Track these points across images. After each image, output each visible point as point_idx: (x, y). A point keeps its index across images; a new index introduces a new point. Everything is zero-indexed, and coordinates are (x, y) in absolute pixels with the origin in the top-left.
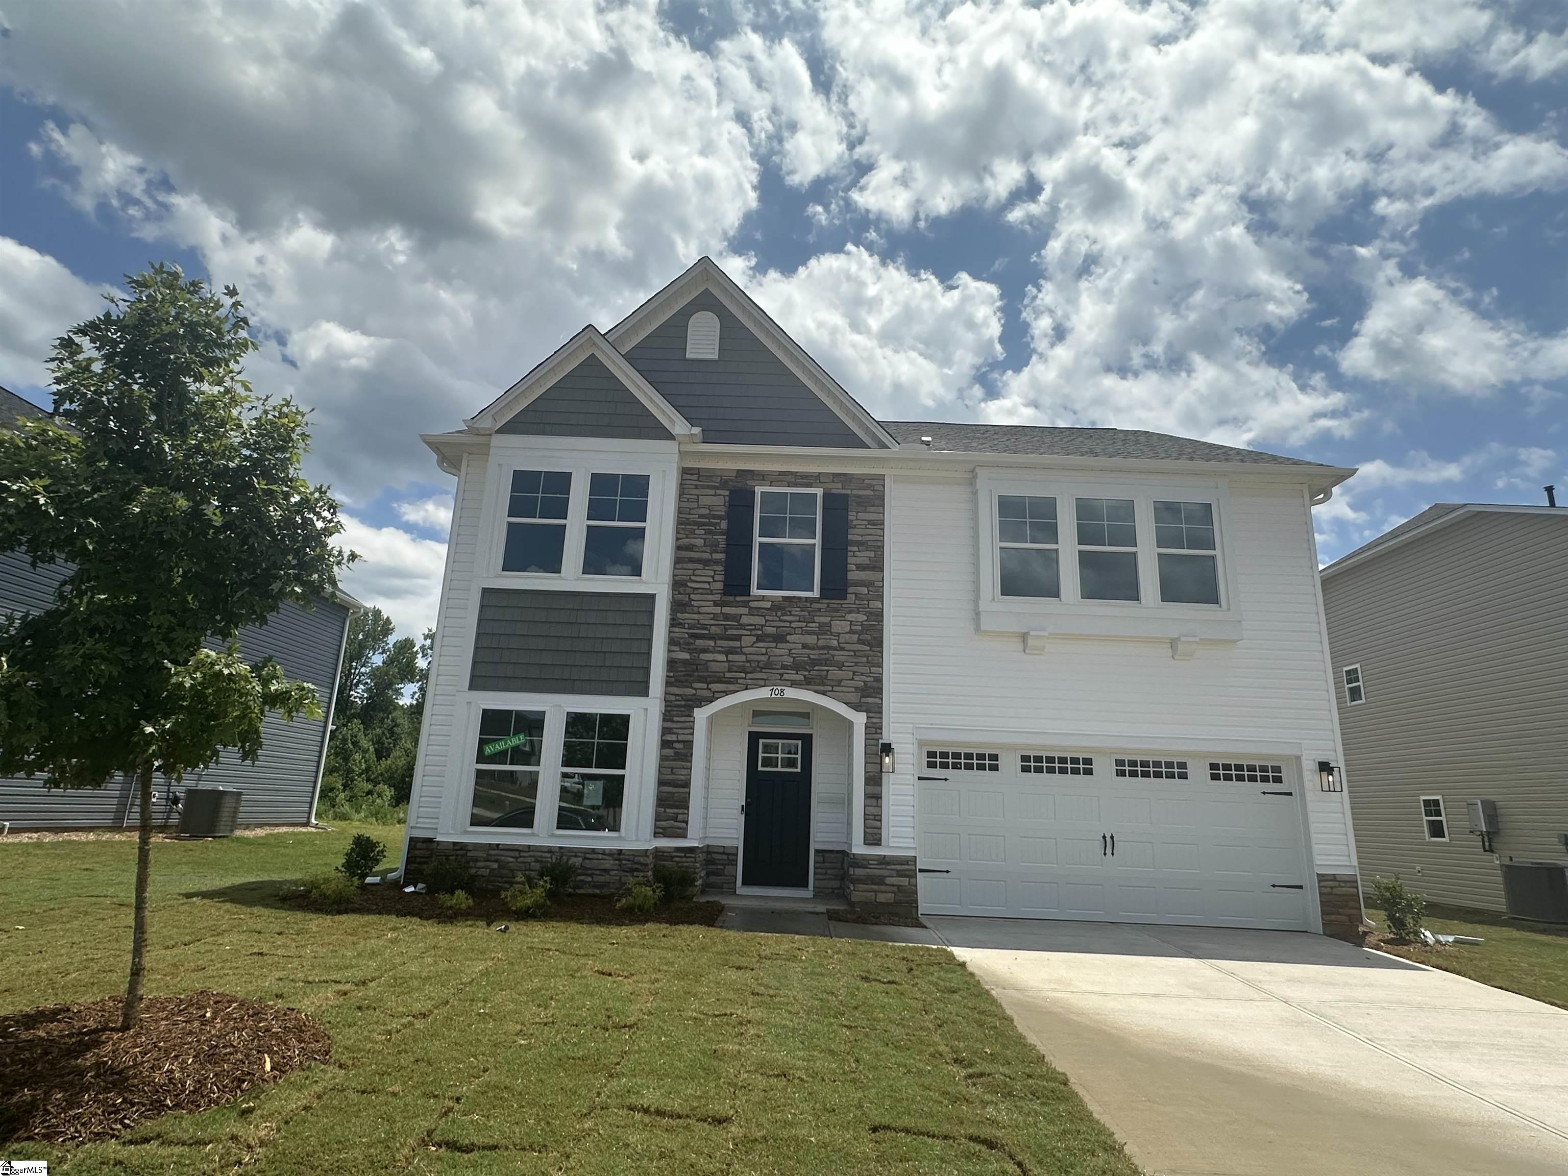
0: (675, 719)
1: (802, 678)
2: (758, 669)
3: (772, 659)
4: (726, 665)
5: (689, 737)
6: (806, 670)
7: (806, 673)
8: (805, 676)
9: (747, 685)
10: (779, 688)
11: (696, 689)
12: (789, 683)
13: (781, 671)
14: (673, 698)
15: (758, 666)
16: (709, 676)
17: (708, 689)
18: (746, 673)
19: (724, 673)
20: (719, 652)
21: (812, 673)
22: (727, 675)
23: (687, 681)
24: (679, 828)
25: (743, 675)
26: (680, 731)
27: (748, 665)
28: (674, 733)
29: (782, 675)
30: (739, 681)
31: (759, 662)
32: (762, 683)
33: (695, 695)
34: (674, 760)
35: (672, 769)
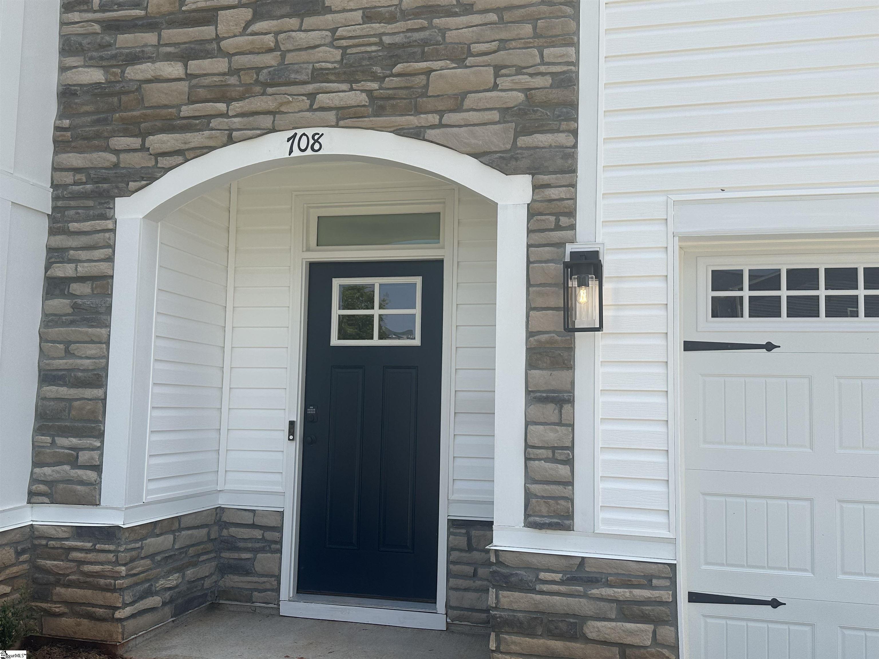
0: (74, 226)
1: (363, 98)
2: (258, 89)
3: (290, 58)
4: (184, 86)
5: (103, 268)
6: (375, 78)
7: (375, 85)
8: (369, 93)
9: (231, 130)
10: (310, 132)
11: (117, 152)
12: (331, 116)
13: (310, 88)
14: (68, 178)
15: (257, 81)
16: (145, 118)
17: (143, 148)
18: (228, 100)
19: (178, 107)
20: (169, 57)
21: (389, 82)
22: (186, 111)
23: (98, 136)
24: (82, 483)
25: (222, 107)
26: (83, 255)
27: (233, 80)
28: (70, 261)
29: (312, 96)
30: (214, 123)
31: (258, 70)
32: (267, 121)
33: (116, 166)
34: (72, 323)
35: (68, 343)
